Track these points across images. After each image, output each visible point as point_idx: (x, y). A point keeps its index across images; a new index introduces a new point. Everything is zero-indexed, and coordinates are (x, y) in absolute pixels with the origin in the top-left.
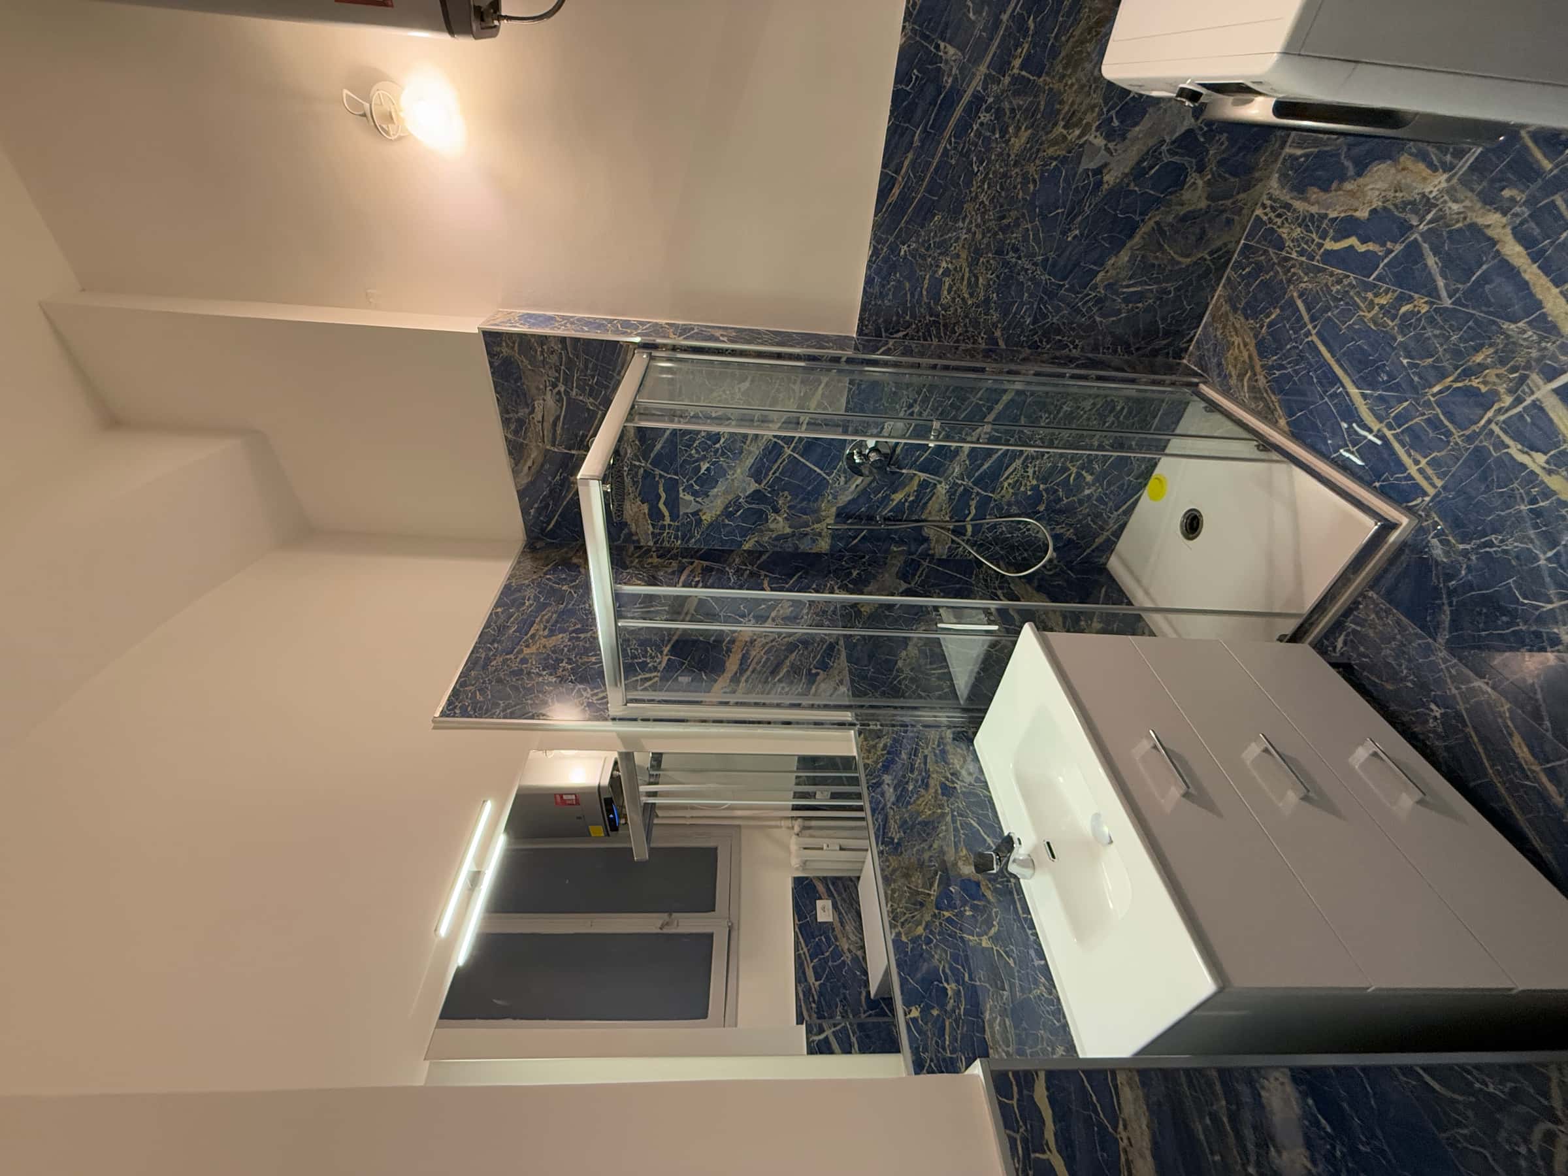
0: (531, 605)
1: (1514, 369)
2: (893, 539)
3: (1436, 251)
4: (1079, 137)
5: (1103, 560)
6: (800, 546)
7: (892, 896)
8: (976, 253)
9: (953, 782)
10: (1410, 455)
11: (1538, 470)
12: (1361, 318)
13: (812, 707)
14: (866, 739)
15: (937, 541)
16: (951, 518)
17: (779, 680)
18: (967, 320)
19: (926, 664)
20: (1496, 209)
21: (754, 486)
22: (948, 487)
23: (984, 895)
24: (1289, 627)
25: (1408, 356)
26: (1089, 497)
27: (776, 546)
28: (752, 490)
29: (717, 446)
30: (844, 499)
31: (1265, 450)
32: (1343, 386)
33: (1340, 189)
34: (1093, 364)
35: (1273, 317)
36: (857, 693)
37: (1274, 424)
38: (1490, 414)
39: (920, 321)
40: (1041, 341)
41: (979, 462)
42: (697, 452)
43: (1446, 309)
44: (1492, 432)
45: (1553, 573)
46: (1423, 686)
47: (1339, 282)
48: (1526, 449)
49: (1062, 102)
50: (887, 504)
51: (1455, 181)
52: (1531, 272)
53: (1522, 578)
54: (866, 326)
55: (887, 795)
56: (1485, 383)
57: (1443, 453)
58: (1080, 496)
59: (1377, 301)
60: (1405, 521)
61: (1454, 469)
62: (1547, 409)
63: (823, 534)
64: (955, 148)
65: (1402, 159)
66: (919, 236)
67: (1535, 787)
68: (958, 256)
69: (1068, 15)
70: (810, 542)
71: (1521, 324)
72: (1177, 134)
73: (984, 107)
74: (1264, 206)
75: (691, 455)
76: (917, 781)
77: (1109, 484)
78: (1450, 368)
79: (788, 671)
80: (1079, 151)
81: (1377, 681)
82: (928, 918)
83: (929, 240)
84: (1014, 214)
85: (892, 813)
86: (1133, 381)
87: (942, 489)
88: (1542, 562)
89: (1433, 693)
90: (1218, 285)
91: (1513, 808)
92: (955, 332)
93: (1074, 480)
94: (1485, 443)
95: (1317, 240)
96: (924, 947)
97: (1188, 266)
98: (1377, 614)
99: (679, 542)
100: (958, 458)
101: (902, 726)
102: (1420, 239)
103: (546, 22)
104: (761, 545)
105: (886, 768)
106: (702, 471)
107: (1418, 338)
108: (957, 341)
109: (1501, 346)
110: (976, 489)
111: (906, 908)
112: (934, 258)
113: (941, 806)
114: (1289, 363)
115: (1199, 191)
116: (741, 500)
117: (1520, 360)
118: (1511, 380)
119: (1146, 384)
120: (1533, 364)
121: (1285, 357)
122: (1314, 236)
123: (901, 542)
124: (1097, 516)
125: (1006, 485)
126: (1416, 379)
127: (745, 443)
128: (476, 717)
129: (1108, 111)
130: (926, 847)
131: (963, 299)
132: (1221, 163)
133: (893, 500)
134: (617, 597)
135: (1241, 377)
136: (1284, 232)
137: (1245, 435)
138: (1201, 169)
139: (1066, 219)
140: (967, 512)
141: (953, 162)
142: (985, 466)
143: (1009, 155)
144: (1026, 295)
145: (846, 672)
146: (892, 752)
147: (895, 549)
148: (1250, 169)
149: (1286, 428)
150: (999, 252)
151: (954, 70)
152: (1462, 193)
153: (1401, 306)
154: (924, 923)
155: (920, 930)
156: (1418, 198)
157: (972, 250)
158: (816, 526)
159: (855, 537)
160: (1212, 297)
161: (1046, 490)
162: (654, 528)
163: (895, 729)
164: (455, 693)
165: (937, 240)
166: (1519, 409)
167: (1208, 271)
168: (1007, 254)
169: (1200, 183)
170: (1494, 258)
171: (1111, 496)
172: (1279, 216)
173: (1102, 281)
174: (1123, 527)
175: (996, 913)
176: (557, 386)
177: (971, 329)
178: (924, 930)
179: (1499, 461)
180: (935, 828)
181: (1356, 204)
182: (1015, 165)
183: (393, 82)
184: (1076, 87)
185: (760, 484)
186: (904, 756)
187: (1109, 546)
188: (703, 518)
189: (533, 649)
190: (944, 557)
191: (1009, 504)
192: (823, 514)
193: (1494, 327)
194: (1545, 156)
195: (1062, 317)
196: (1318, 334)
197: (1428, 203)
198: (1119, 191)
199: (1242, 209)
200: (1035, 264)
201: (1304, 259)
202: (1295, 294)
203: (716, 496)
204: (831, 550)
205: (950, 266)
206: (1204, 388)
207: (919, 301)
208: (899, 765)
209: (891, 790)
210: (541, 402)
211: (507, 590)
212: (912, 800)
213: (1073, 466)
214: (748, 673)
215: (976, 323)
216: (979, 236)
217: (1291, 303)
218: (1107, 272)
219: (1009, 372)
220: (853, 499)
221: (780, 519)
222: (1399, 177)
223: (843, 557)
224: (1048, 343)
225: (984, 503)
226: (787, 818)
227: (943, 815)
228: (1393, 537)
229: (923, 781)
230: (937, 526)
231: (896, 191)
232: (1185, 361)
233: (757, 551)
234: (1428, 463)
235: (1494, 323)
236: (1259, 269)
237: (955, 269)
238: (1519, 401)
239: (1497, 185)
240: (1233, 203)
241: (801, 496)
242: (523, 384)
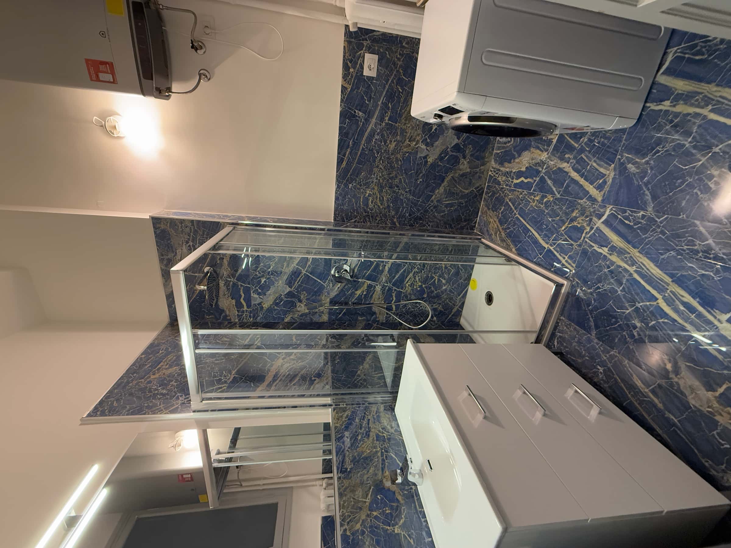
0: (162, 353)
1: (587, 217)
2: (358, 313)
3: (550, 178)
4: (415, 145)
5: (457, 320)
6: (313, 318)
7: (343, 505)
8: (381, 187)
9: (383, 433)
10: (561, 256)
11: (606, 254)
12: (532, 206)
13: (311, 396)
14: (337, 413)
15: (380, 314)
16: (385, 302)
17: (293, 385)
18: (381, 215)
19: (372, 372)
20: (565, 162)
21: (288, 289)
22: (381, 287)
23: (397, 499)
24: (533, 337)
25: (551, 217)
26: (446, 290)
27: (301, 319)
28: (287, 291)
29: (269, 270)
30: (333, 294)
31: (509, 261)
32: (531, 232)
33: (514, 162)
34: (436, 232)
35: (502, 210)
36: (334, 387)
37: (511, 251)
38: (584, 235)
39: (361, 215)
40: (414, 224)
41: (393, 275)
42: (260, 273)
43: (558, 198)
44: (586, 242)
45: (624, 296)
46: (592, 358)
47: (521, 194)
48: (600, 247)
49: (406, 133)
50: (354, 296)
51: (549, 154)
52: (582, 181)
53: (614, 300)
54: (338, 217)
55: (346, 443)
56: (579, 223)
57: (572, 253)
58: (442, 290)
59: (535, 199)
60: (565, 282)
61: (577, 259)
62: (602, 230)
63: (324, 312)
64: (367, 148)
65: (531, 150)
66: (356, 181)
67: (649, 400)
68: (374, 189)
69: (403, 103)
70: (318, 316)
71: (584, 200)
72: (453, 145)
73: (376, 133)
74: (491, 171)
75: (256, 274)
76: (363, 434)
77: (453, 285)
78: (565, 219)
79: (299, 379)
80: (416, 151)
81: (574, 359)
82: (363, 517)
83: (361, 182)
84: (394, 173)
85: (348, 453)
86: (454, 238)
87: (378, 288)
88: (619, 292)
89: (597, 361)
90: (481, 200)
91: (643, 413)
92: (377, 220)
93: (437, 282)
94: (586, 247)
95: (511, 180)
96: (360, 537)
97: (468, 193)
98: (566, 326)
99: (252, 319)
100: (384, 273)
101: (357, 404)
102: (544, 175)
103: (189, 94)
104: (294, 319)
105: (347, 428)
106: (262, 283)
107: (552, 210)
108: (378, 223)
109: (580, 209)
110: (394, 288)
111: (351, 512)
112: (364, 189)
113: (375, 447)
114: (511, 226)
115: (466, 166)
116: (282, 297)
117: (588, 213)
118: (587, 221)
119: (459, 238)
120: (592, 213)
121: (509, 224)
122: (510, 179)
123: (362, 315)
124: (451, 299)
125: (407, 285)
126: (555, 225)
127: (283, 268)
128: (109, 416)
129: (425, 137)
130: (366, 472)
131: (378, 206)
132: (471, 155)
133: (356, 294)
134: (195, 336)
135: (496, 234)
136: (500, 179)
137: (500, 255)
138: (464, 157)
139: (416, 175)
140: (391, 299)
141: (367, 153)
142: (397, 277)
143: (389, 151)
144: (405, 204)
145: (330, 378)
146: (351, 419)
147: (360, 319)
148: (483, 158)
149: (515, 252)
150: (391, 187)
151: (363, 120)
152: (553, 158)
153: (544, 199)
154: (361, 521)
155: (358, 526)
156: (540, 161)
157: (379, 186)
158: (320, 308)
159: (340, 314)
160: (480, 206)
161: (426, 287)
162: (238, 312)
163: (353, 406)
164: (101, 403)
165: (364, 182)
166: (593, 231)
167: (476, 195)
168: (394, 188)
169: (465, 163)
170: (569, 178)
171: (455, 289)
172: (497, 174)
173: (435, 199)
174: (463, 304)
175: (404, 510)
176: (189, 242)
177: (383, 218)
178: (361, 525)
179: (592, 252)
180: (371, 460)
181: (520, 166)
182: (392, 154)
183: (119, 115)
184: (411, 127)
185: (291, 288)
186: (357, 420)
187: (459, 313)
188: (264, 306)
189: (157, 376)
190: (384, 322)
191: (410, 294)
192: (323, 302)
193: (576, 203)
194: (575, 143)
195: (421, 213)
196: (519, 214)
197: (543, 163)
198: (434, 166)
199: (483, 172)
200: (406, 192)
201: (508, 187)
202: (508, 200)
203: (270, 295)
204: (329, 320)
205: (371, 192)
206: (483, 240)
207: (359, 207)
208: (354, 426)
209: (349, 440)
210: (180, 250)
211: (151, 346)
212: (360, 445)
213: (436, 276)
214: (277, 381)
215: (385, 216)
216: (381, 181)
217: (507, 203)
218: (436, 195)
219: (400, 234)
220: (337, 295)
221: (302, 305)
222: (532, 155)
223: (335, 323)
224: (417, 224)
225: (399, 294)
226: (320, 479)
227: (377, 452)
228: (563, 290)
229: (366, 433)
230: (379, 306)
231: (344, 163)
232: (475, 231)
233: (292, 322)
234: (568, 258)
235: (576, 201)
236: (494, 193)
237: (373, 194)
238: (592, 228)
239: (563, 154)
240: (480, 170)
241: (312, 294)
242: (171, 242)
